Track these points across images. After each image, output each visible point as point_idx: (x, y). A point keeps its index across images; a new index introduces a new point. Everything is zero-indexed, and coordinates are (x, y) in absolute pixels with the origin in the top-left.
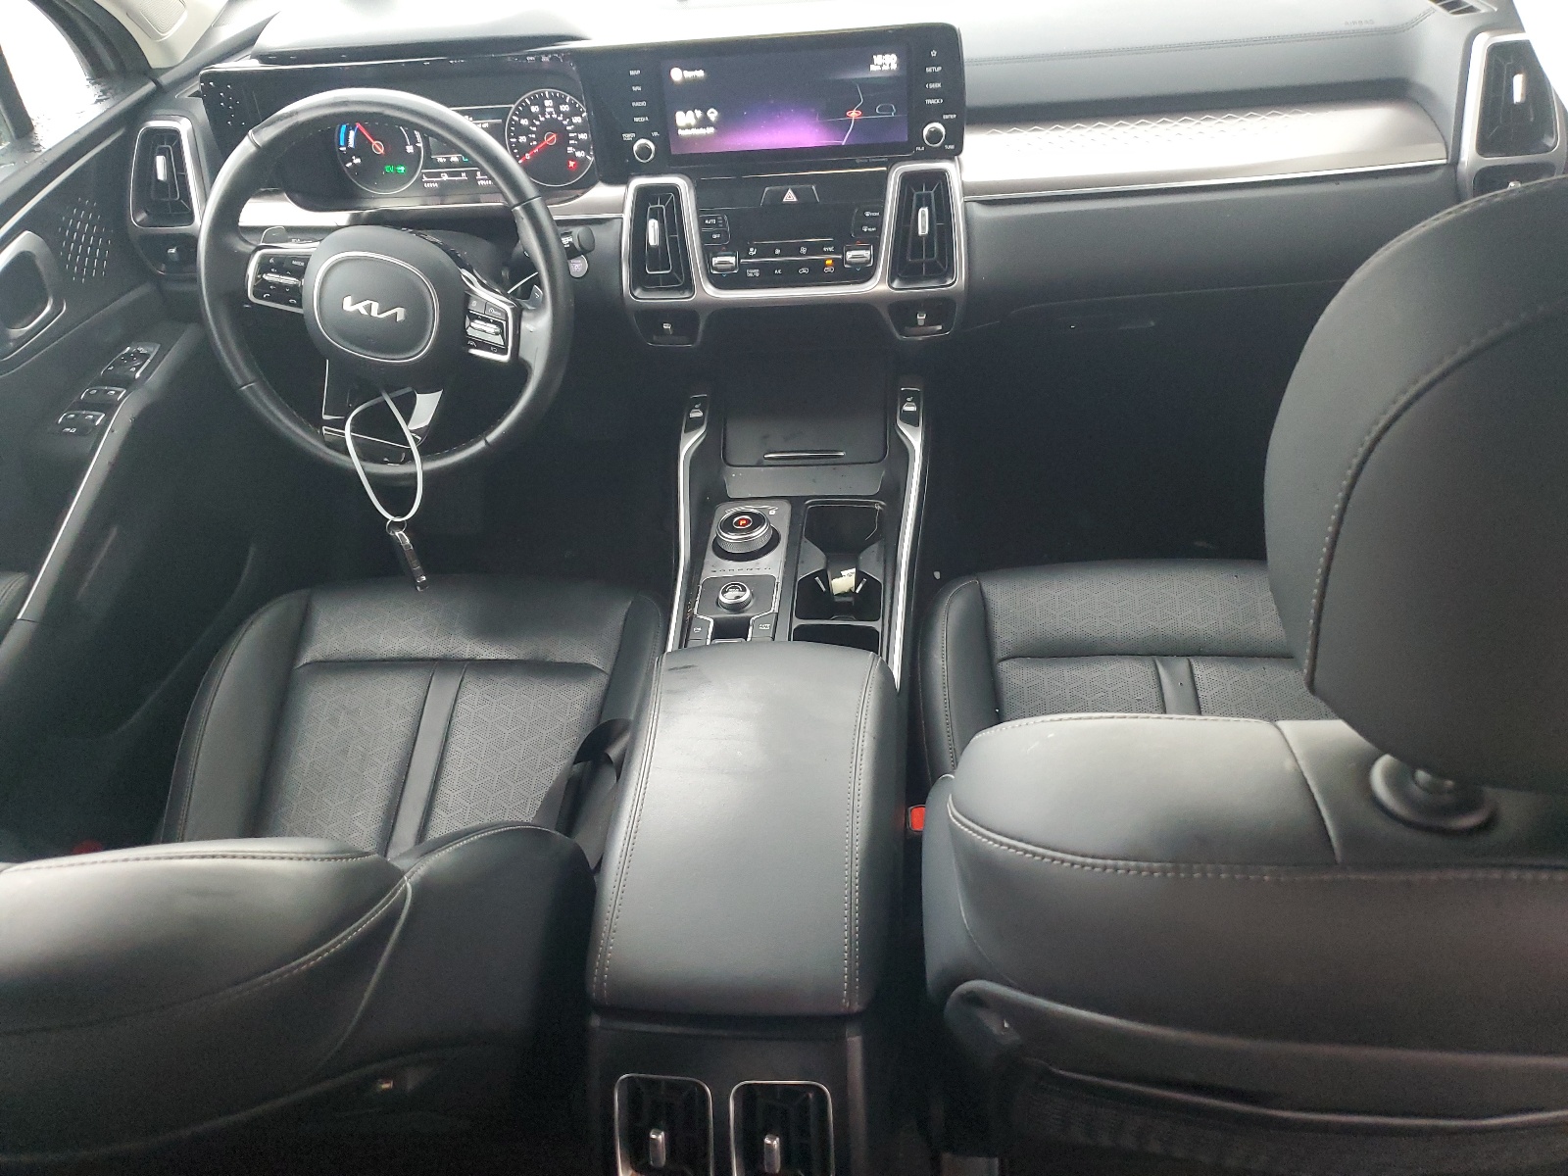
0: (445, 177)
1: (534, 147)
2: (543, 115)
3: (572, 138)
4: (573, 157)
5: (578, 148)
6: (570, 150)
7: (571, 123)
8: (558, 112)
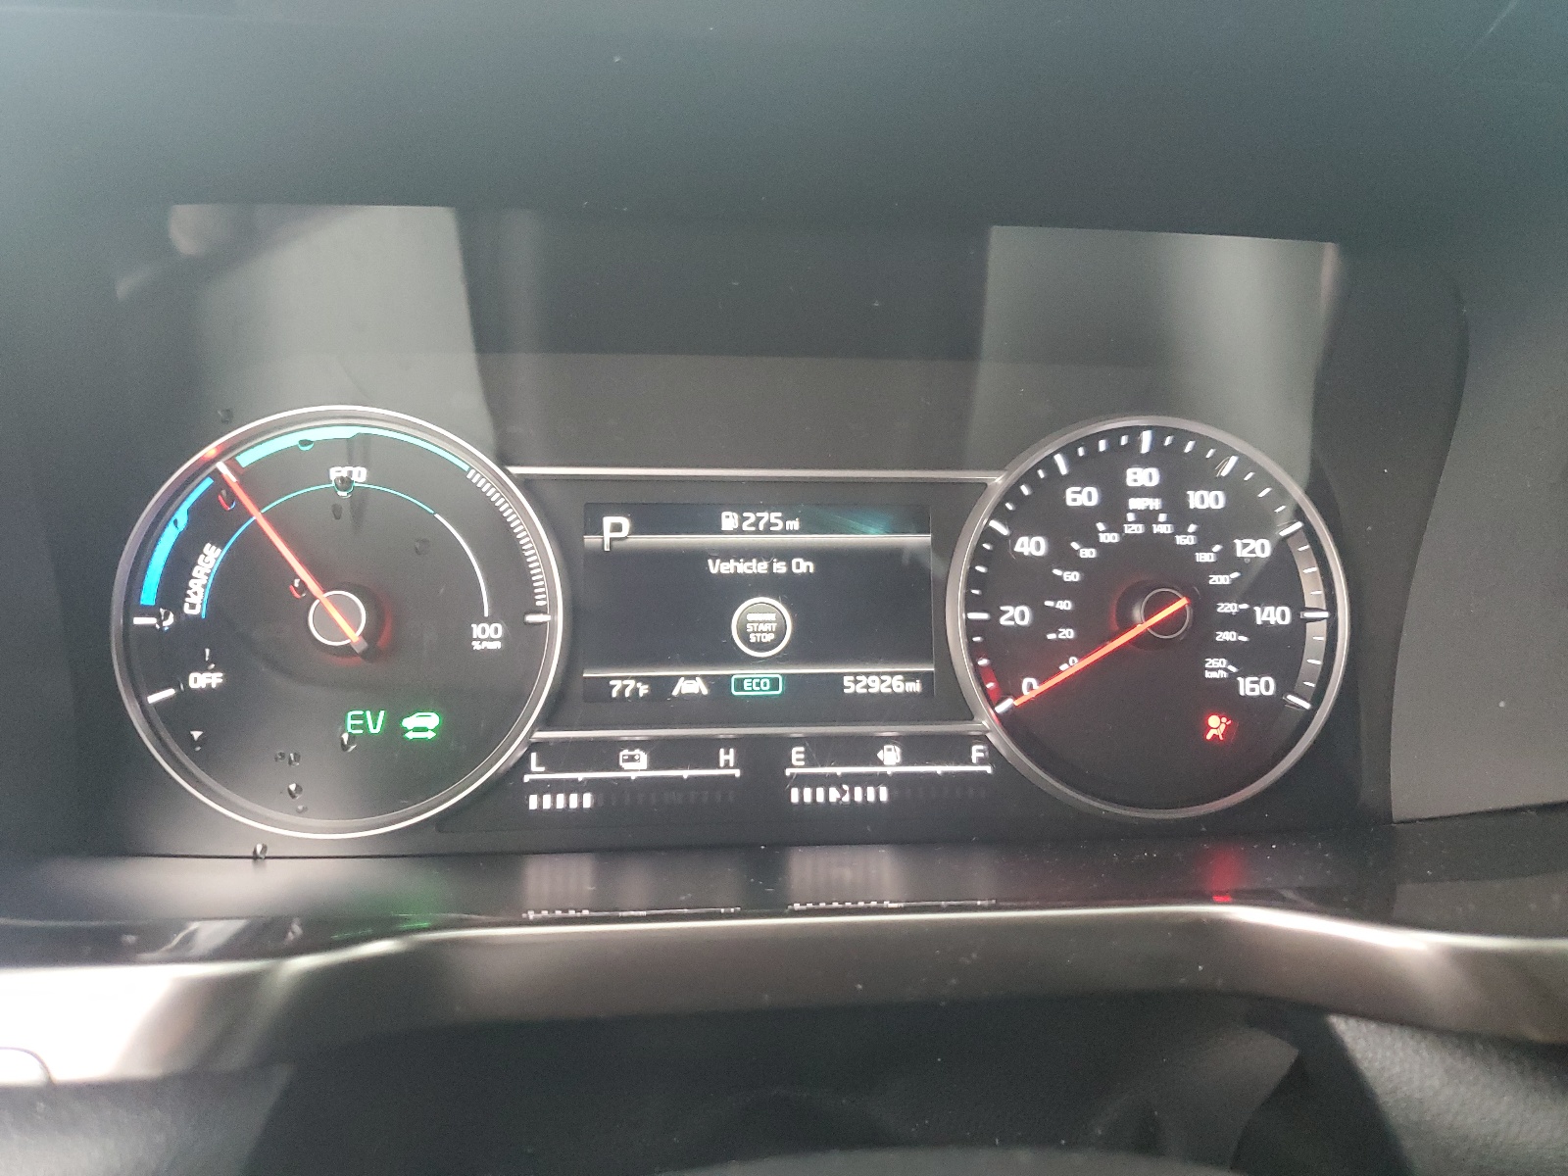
0: (636, 767)
1: (1064, 650)
2: (1116, 524)
3: (1228, 622)
4: (1223, 696)
5: (1247, 660)
6: (1217, 668)
7: (1227, 561)
8: (1180, 515)
